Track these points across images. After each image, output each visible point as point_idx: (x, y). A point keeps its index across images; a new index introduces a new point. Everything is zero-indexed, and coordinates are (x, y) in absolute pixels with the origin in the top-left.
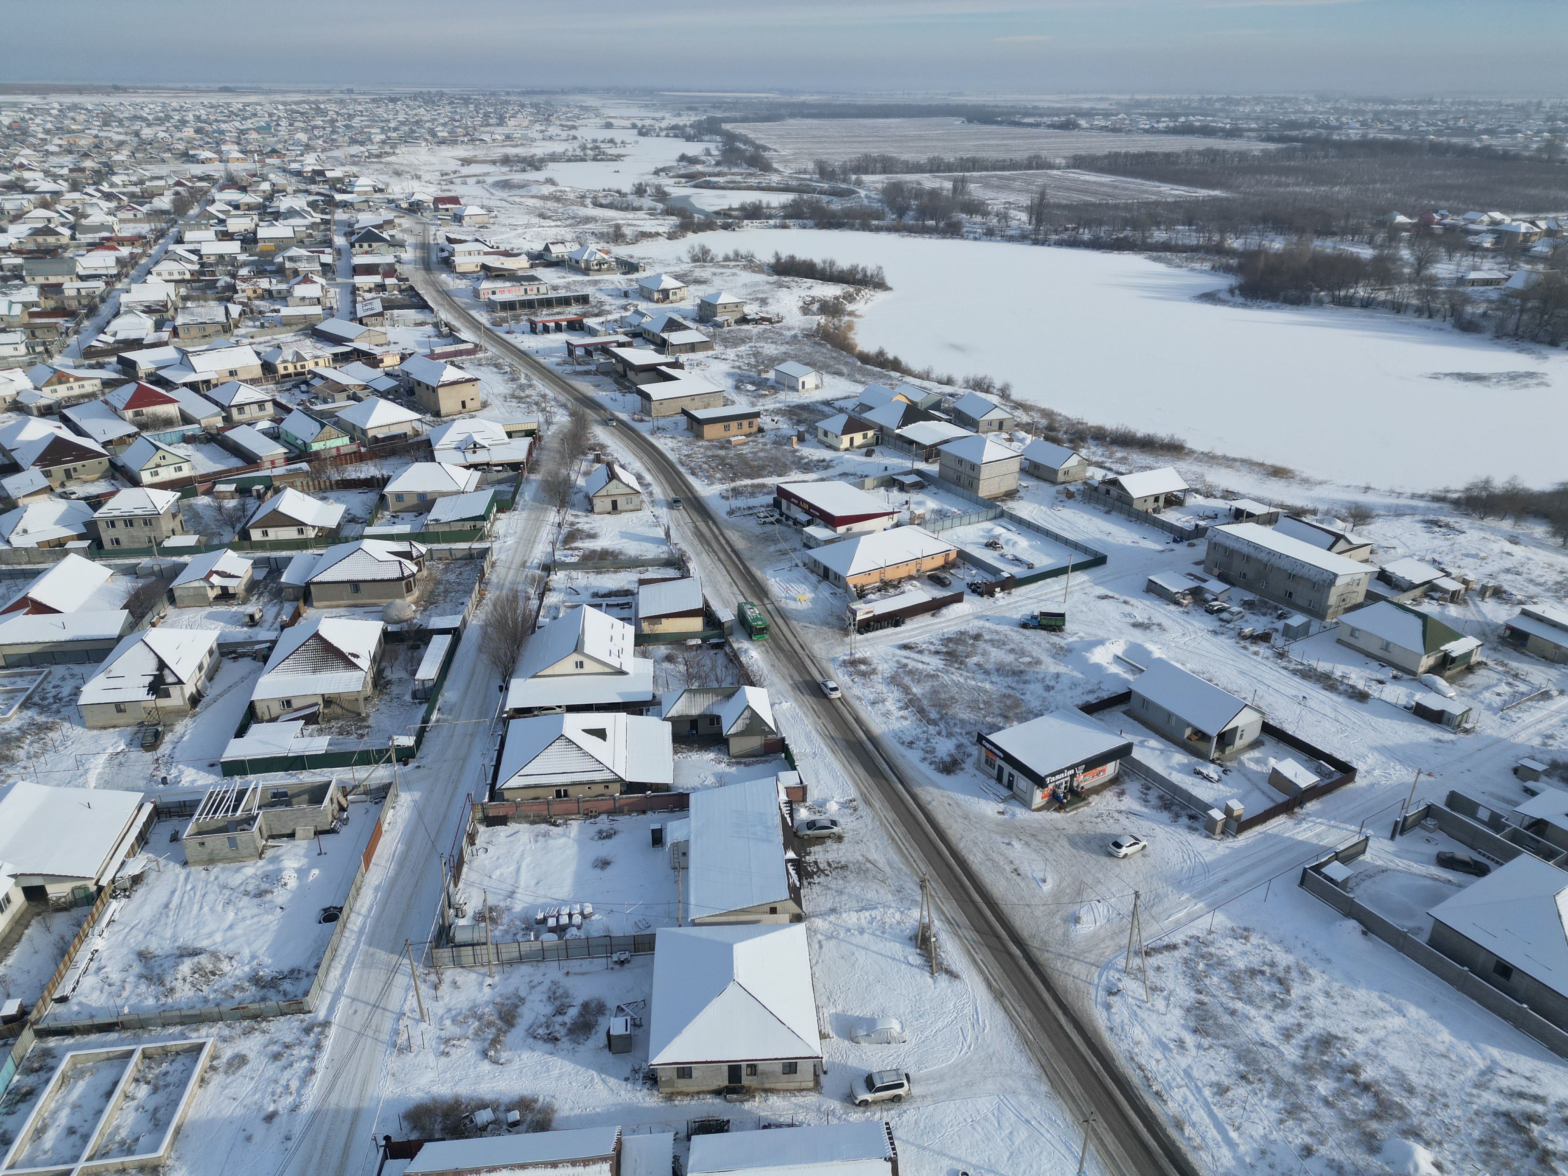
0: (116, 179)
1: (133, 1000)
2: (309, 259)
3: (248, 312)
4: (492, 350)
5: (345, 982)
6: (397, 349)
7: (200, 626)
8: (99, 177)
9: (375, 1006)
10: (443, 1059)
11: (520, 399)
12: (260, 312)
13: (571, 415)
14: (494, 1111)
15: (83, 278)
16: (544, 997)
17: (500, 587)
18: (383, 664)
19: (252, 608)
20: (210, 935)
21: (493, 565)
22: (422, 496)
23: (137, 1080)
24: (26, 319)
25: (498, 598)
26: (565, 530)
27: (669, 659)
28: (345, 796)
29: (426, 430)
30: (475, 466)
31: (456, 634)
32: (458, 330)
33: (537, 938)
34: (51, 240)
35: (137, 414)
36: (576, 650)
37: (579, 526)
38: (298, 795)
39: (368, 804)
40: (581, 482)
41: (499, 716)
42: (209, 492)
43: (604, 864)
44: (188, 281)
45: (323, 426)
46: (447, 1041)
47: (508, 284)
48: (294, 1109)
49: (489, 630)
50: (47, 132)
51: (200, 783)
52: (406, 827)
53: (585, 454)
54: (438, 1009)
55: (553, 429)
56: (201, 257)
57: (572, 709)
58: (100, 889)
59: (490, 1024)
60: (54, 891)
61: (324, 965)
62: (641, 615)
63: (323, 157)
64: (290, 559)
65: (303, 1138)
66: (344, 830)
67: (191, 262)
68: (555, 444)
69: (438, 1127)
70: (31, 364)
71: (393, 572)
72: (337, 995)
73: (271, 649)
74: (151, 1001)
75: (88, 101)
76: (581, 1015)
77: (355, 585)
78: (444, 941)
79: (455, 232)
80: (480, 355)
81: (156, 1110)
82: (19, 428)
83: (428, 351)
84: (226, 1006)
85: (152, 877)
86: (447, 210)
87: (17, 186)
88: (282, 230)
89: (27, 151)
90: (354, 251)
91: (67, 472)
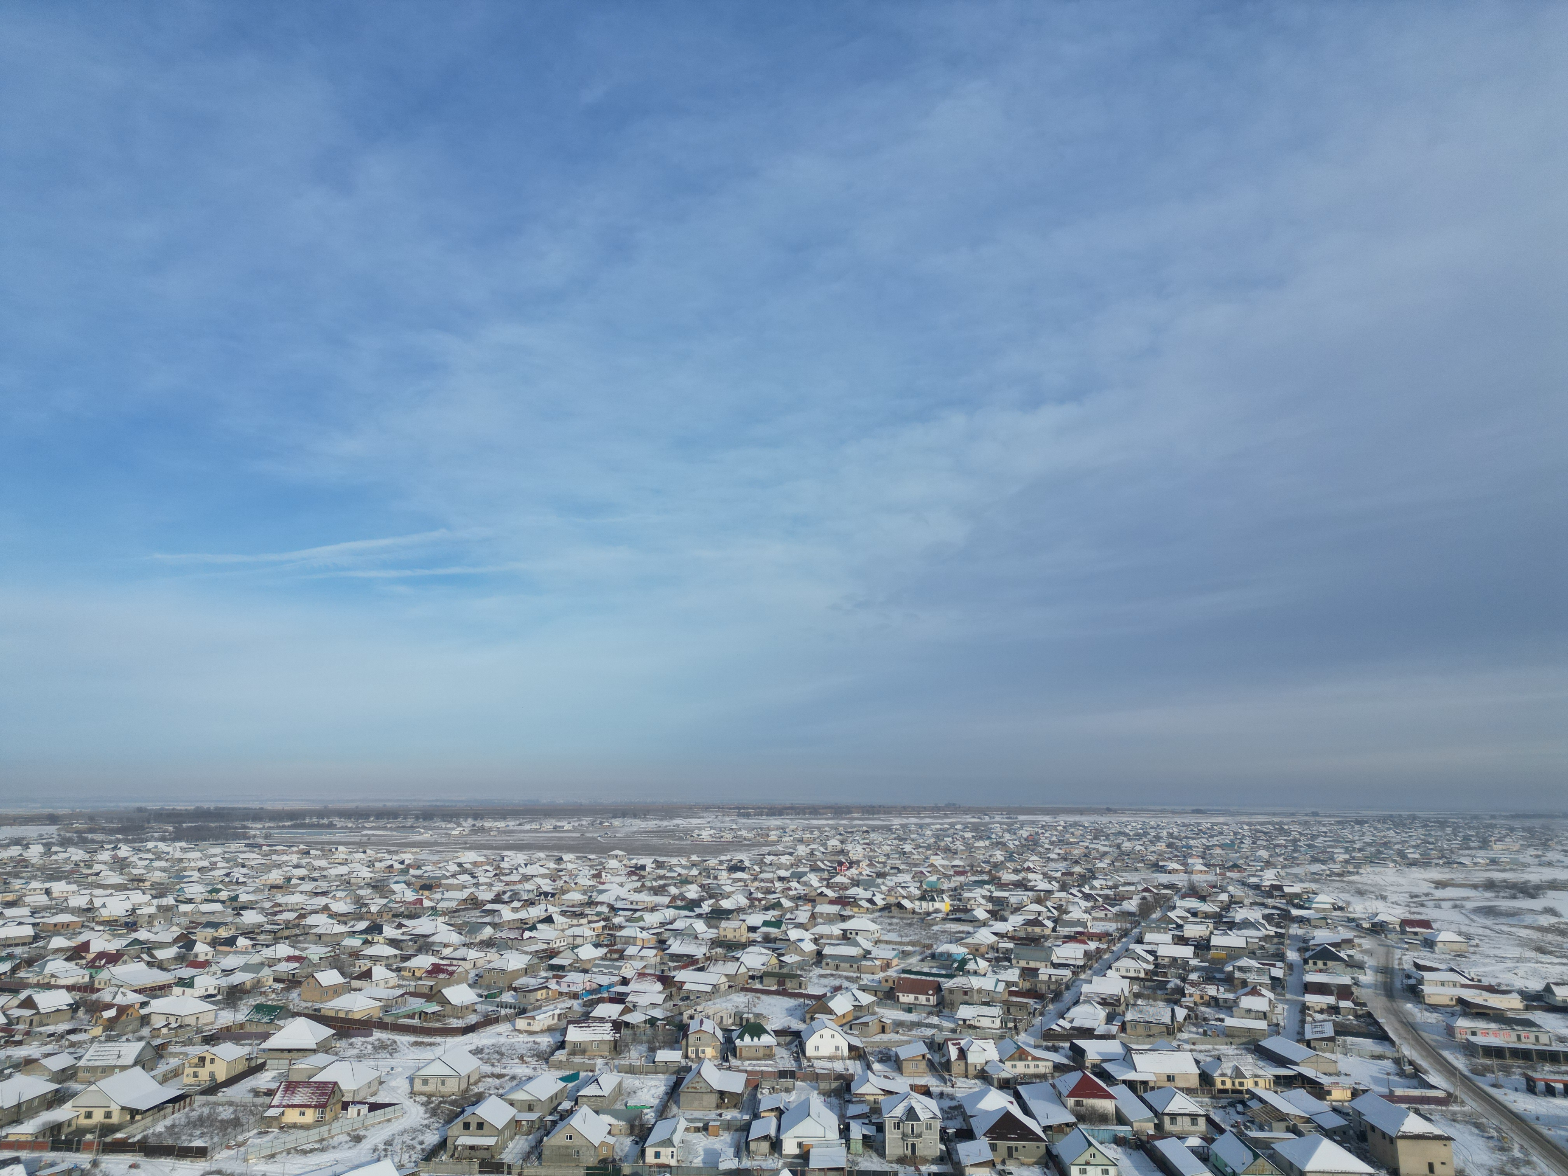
0: (1096, 883)
2: (1259, 971)
3: (1193, 1017)
4: (1471, 1105)
6: (1349, 1082)
8: (1084, 879)
12: (1205, 1019)
15: (1055, 966)
24: (1006, 996)
32: (1426, 1072)
34: (1038, 930)
35: (1078, 1104)
44: (1142, 979)
45: (1256, 1156)
47: (1493, 1026)
50: (1052, 843)
56: (1156, 958)
63: (1282, 873)
67: (1147, 962)
70: (1002, 1037)
75: (1086, 820)
79: (1424, 958)
80: (1455, 1108)
82: (981, 1095)
83: (1385, 1091)
86: (1416, 933)
87: (1022, 885)
88: (1234, 940)
89: (1035, 858)
90: (1307, 967)
91: (1010, 1148)
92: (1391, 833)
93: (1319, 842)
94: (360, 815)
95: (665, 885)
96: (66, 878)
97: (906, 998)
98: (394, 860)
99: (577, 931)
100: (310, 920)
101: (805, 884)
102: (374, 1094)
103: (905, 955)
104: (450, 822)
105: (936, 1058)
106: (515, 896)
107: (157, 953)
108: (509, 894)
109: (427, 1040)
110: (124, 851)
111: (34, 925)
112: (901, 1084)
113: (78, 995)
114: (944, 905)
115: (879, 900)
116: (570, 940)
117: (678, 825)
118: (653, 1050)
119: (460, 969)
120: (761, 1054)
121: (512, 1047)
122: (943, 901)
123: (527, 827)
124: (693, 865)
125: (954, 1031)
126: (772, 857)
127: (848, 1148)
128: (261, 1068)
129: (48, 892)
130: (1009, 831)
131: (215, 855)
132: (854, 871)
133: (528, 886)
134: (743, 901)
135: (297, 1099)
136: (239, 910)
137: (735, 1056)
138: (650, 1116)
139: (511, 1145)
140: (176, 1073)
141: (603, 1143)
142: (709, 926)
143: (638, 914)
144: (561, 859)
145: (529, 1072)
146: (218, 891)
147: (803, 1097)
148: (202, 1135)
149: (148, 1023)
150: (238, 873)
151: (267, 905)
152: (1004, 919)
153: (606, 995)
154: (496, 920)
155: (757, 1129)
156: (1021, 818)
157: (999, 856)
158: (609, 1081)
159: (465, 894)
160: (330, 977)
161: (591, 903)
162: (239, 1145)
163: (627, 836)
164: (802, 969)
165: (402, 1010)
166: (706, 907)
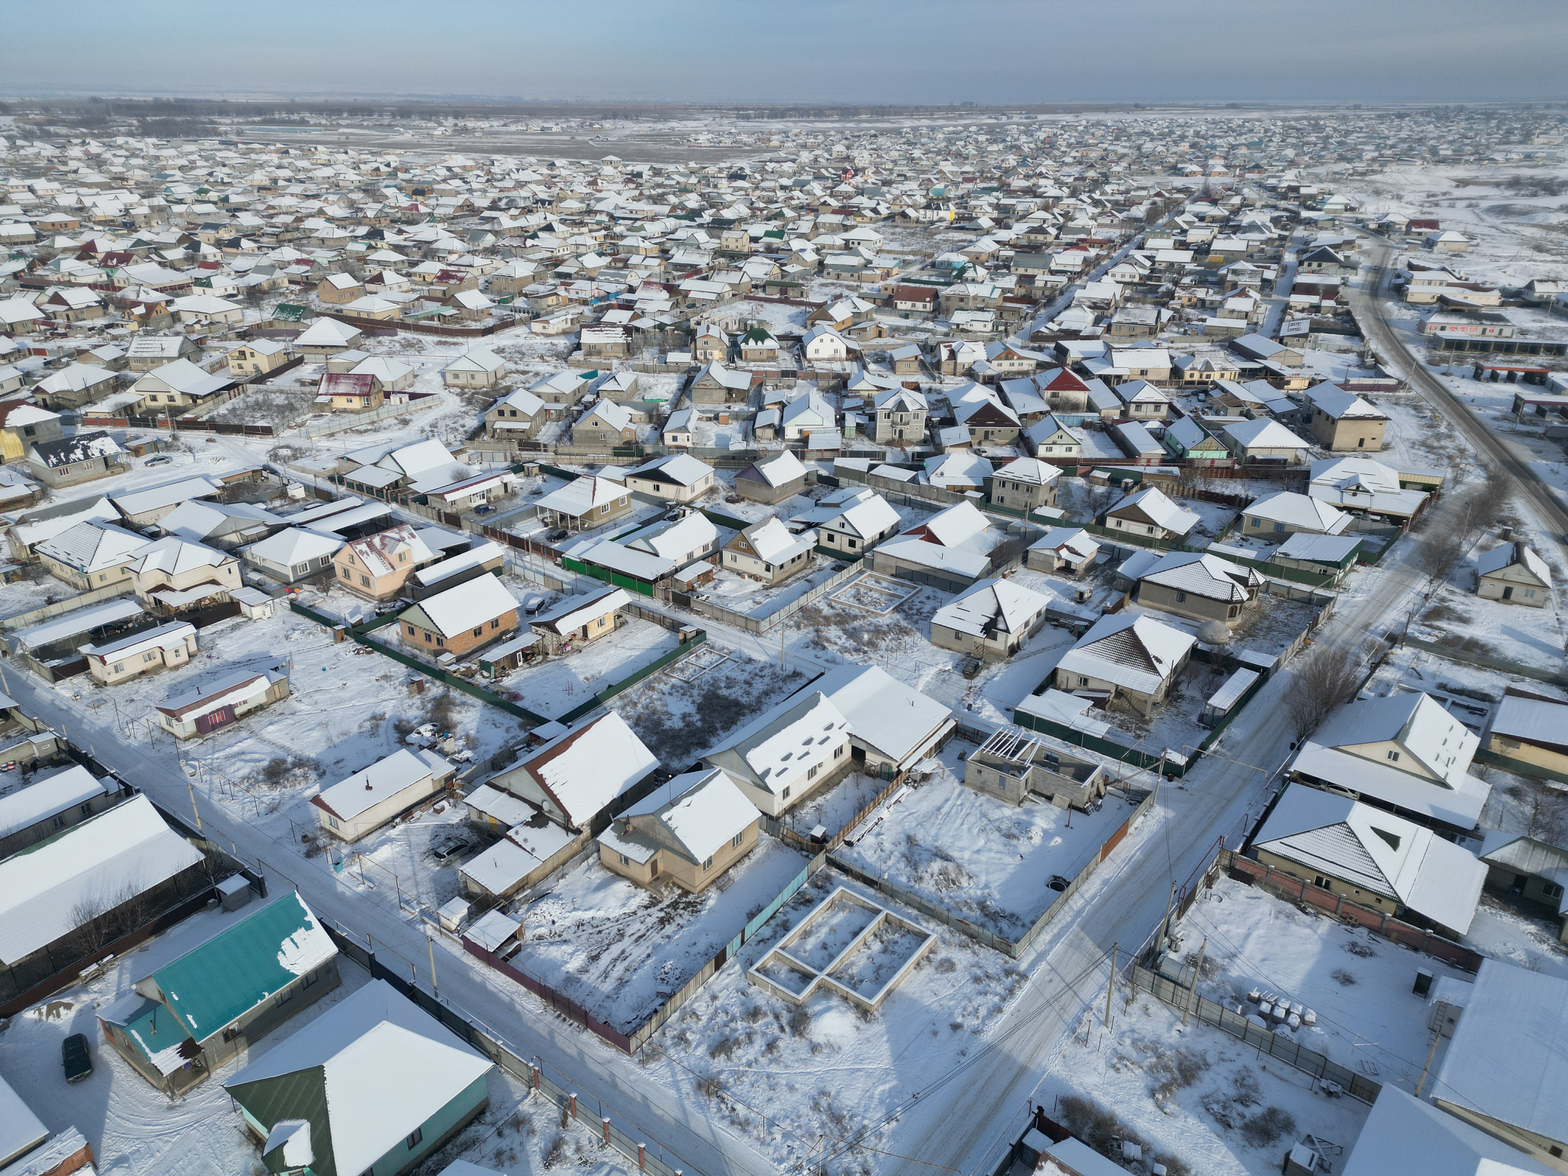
0: (1108, 188)
1: (893, 871)
2: (1252, 273)
3: (1178, 319)
4: (1417, 390)
5: (1051, 949)
6: (1309, 374)
7: (1038, 589)
8: (1096, 184)
9: (1069, 986)
10: (1112, 1072)
11: (1430, 449)
12: (1188, 320)
13: (1489, 478)
14: (1144, 1152)
15: (1053, 273)
16: (1231, 1077)
17: (1330, 642)
18: (1182, 678)
19: (1084, 587)
20: (962, 849)
21: (1331, 617)
22: (1280, 526)
23: (875, 935)
24: (1000, 302)
25: (1323, 653)
26: (1432, 604)
27: (1514, 792)
28: (1106, 785)
29: (1308, 460)
30: (1350, 510)
31: (1264, 674)
32: (1385, 363)
33: (1243, 1014)
34: (1040, 237)
35: (1054, 395)
36: (1394, 739)
37: (1452, 605)
38: (1067, 765)
39: (1123, 802)
40: (1473, 555)
41: (1281, 774)
42: (1085, 475)
43: (1347, 980)
44: (1135, 284)
45: (1206, 436)
46: (1121, 1058)
47: (1464, 321)
48: (976, 1032)
49: (1302, 682)
50: (1069, 145)
51: (994, 720)
52: (1150, 839)
53: (1490, 526)
54: (1124, 1023)
55: (1460, 489)
56: (1154, 263)
57: (1365, 799)
58: (899, 772)
59: (1166, 1068)
60: (871, 759)
61: (1039, 924)
62: (1495, 728)
63: (1304, 173)
64: (1132, 553)
65: (974, 1061)
66: (1094, 814)
67: (1144, 267)
68: (1456, 507)
69: (1087, 1130)
70: (992, 340)
71: (1223, 594)
72: (1041, 957)
73: (1087, 628)
74: (904, 879)
75: (1109, 119)
76: (1264, 1118)
77: (1182, 594)
78: (1149, 963)
79: (1420, 257)
80: (1401, 393)
81: (880, 967)
82: (965, 390)
83: (1341, 380)
84: (954, 915)
85: (936, 781)
86: (1420, 234)
87: (1031, 192)
88: (1237, 243)
89: (1049, 162)
90: (1301, 269)
91: (987, 433)
92: (1431, 127)
93: (1351, 139)
94: (331, 110)
95: (664, 194)
96: (44, 175)
97: (904, 305)
98: (379, 162)
99: (579, 240)
100: (309, 224)
101: (808, 193)
102: (411, 385)
103: (906, 264)
104: (430, 120)
105: (928, 359)
106: (512, 203)
107: (164, 253)
108: (504, 201)
109: (450, 339)
110: (94, 147)
111: (31, 223)
112: (893, 381)
113: (103, 294)
114: (949, 214)
115: (883, 210)
116: (573, 248)
117: (673, 129)
118: (663, 352)
119: (469, 276)
120: (764, 356)
121: (531, 348)
122: (948, 209)
123: (513, 128)
124: (692, 173)
125: (947, 335)
126: (773, 165)
127: (843, 434)
128: (300, 361)
129: (31, 189)
130: (1025, 133)
131: (191, 153)
132: (859, 179)
133: (524, 193)
134: (745, 212)
135: (341, 389)
136: (234, 211)
137: (741, 358)
138: (666, 408)
139: (544, 429)
140: (221, 365)
141: (626, 429)
142: (711, 237)
143: (638, 223)
144: (553, 164)
145: (550, 369)
146: (206, 191)
147: (803, 393)
148: (263, 417)
149: (180, 320)
150: (221, 173)
151: (261, 207)
152: (1008, 227)
153: (614, 302)
154: (496, 227)
155: (762, 419)
156: (1041, 117)
157: (1012, 160)
158: (625, 379)
159: (460, 200)
160: (343, 281)
161: (590, 212)
162: (299, 426)
163: (620, 140)
164: (804, 278)
165: (420, 313)
166: (707, 217)
